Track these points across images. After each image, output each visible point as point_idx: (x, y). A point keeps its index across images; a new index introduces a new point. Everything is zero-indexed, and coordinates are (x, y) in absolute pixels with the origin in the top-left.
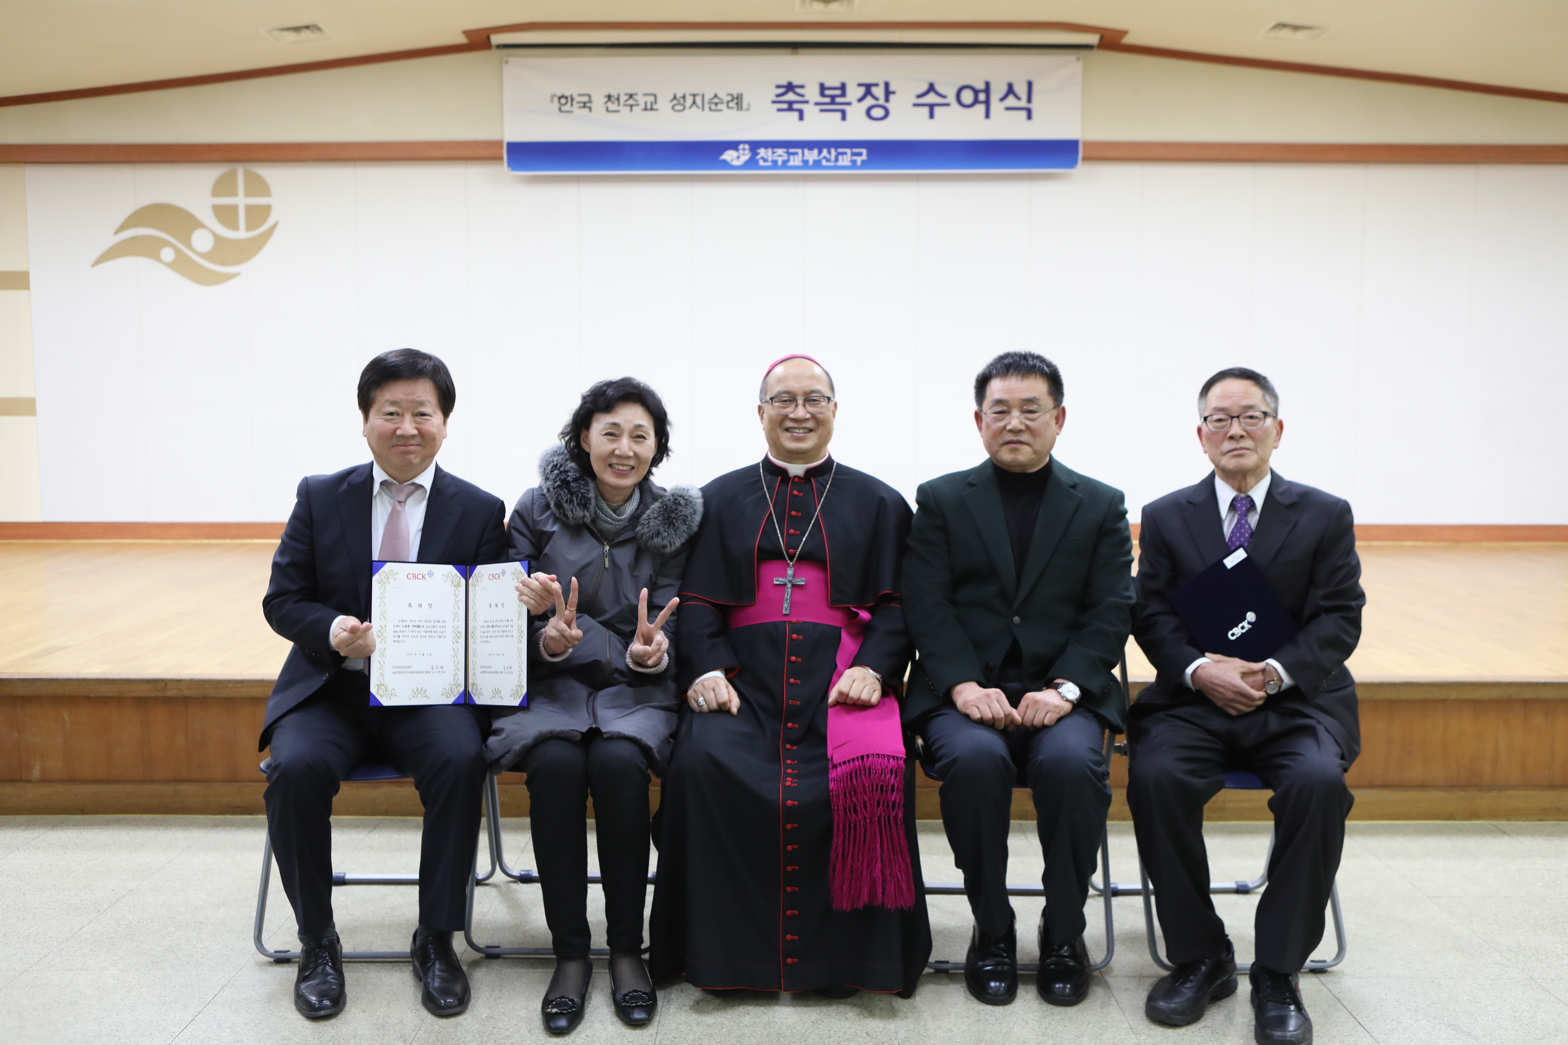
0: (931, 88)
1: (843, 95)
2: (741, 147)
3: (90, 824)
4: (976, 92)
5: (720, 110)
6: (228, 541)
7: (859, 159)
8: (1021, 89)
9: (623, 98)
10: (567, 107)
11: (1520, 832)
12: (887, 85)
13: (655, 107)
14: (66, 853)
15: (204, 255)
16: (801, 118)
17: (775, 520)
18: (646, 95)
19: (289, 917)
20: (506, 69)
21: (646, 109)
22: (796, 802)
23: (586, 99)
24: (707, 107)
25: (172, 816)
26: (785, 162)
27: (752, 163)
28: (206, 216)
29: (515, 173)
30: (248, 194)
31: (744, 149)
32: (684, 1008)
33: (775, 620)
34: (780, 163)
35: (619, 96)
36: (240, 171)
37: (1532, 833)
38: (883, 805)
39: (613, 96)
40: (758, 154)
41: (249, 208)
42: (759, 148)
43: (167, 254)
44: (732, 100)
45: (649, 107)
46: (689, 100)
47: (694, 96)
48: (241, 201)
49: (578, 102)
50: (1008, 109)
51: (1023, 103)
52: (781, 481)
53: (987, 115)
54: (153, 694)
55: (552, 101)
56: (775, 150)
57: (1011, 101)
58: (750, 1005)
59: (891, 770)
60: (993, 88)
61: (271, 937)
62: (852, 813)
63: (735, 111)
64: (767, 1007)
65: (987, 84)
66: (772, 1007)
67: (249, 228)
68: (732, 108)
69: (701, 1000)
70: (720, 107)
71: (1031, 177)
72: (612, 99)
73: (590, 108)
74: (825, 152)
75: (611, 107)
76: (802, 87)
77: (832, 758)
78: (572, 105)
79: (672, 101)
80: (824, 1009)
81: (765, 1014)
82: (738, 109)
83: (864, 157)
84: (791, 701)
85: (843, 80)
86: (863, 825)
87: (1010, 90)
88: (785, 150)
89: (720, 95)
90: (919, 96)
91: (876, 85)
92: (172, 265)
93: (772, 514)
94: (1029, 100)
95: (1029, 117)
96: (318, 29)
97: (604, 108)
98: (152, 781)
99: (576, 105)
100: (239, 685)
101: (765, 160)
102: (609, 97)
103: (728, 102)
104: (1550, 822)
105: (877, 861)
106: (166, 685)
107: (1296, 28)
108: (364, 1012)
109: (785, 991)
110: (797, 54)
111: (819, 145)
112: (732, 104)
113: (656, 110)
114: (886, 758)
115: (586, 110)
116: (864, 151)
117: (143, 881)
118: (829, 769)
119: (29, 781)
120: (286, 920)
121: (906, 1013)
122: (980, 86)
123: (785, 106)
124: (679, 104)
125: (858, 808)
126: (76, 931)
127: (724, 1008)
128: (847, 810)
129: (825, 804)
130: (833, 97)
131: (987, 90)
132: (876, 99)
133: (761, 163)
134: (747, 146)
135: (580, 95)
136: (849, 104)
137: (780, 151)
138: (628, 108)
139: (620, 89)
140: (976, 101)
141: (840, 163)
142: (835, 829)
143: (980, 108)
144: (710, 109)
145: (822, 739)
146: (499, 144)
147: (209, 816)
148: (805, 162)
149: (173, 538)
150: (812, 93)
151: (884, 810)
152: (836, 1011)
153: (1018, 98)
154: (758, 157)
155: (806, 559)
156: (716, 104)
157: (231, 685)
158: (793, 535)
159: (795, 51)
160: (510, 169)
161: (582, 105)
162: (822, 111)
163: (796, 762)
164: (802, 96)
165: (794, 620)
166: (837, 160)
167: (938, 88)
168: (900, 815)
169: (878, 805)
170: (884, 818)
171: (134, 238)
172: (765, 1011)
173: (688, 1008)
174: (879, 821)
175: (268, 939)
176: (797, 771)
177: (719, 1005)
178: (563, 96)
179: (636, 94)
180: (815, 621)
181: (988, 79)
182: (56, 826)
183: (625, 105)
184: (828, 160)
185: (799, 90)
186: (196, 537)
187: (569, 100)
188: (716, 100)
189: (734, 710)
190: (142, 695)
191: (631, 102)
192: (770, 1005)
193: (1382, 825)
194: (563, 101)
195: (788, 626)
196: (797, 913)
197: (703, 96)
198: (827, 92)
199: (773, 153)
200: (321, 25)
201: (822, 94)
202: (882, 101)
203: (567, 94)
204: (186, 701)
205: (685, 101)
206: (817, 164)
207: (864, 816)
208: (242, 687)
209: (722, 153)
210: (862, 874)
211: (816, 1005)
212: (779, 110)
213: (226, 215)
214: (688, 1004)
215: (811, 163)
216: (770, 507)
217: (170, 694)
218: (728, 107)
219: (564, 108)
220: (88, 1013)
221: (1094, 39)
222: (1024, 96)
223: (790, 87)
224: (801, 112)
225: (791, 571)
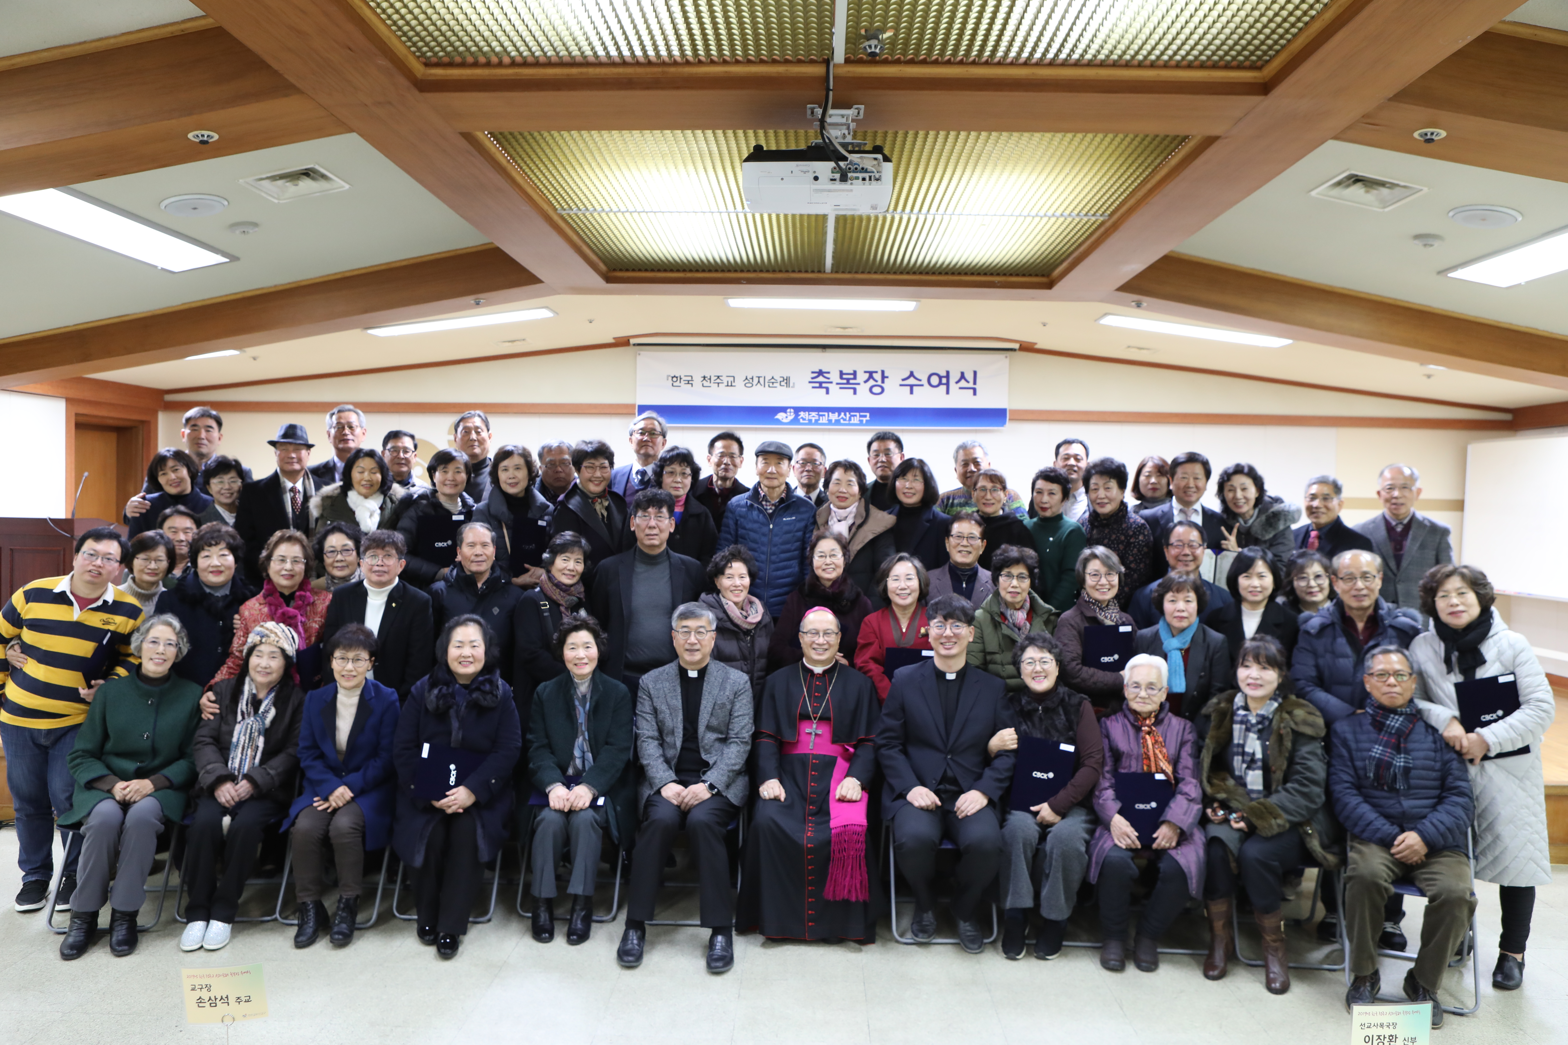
0: (912, 374)
1: (855, 378)
2: (788, 410)
4: (940, 378)
5: (776, 387)
7: (864, 419)
8: (969, 376)
9: (713, 378)
10: (677, 384)
12: (883, 372)
13: (733, 384)
16: (827, 393)
17: (807, 700)
18: (728, 377)
20: (638, 358)
21: (728, 386)
22: (813, 845)
23: (689, 379)
24: (767, 385)
26: (816, 421)
27: (795, 421)
31: (790, 412)
33: (806, 753)
34: (813, 421)
35: (710, 377)
39: (707, 377)
40: (800, 415)
42: (800, 411)
44: (783, 381)
45: (730, 384)
46: (756, 380)
47: (759, 378)
49: (685, 381)
50: (961, 388)
51: (971, 385)
52: (809, 676)
53: (948, 392)
55: (668, 379)
56: (811, 413)
57: (963, 383)
59: (859, 832)
60: (951, 375)
62: (838, 853)
63: (785, 387)
65: (948, 372)
68: (783, 386)
70: (775, 385)
72: (706, 379)
73: (692, 384)
74: (842, 415)
75: (706, 384)
76: (828, 373)
77: (832, 825)
78: (680, 382)
79: (744, 381)
82: (787, 387)
83: (868, 418)
85: (855, 369)
86: (844, 859)
87: (963, 376)
88: (817, 413)
89: (775, 378)
90: (904, 380)
91: (876, 372)
93: (806, 696)
94: (975, 383)
95: (975, 394)
97: (701, 384)
99: (683, 383)
101: (804, 419)
102: (704, 378)
103: (781, 382)
109: (808, 939)
110: (825, 352)
111: (839, 410)
112: (783, 383)
113: (735, 386)
114: (857, 827)
115: (690, 385)
116: (868, 414)
118: (831, 830)
122: (944, 374)
123: (817, 385)
124: (749, 383)
125: (841, 851)
128: (836, 851)
129: (828, 846)
130: (848, 380)
131: (947, 376)
132: (876, 381)
133: (801, 421)
134: (792, 410)
135: (686, 376)
136: (859, 384)
137: (814, 414)
138: (716, 385)
139: (712, 373)
140: (940, 383)
141: (852, 422)
142: (832, 857)
144: (769, 386)
145: (827, 816)
146: (633, 406)
148: (830, 421)
150: (835, 377)
151: (854, 852)
153: (968, 382)
154: (800, 417)
155: (822, 720)
156: (773, 383)
158: (816, 707)
159: (824, 350)
161: (687, 382)
162: (841, 388)
164: (828, 379)
165: (815, 753)
166: (850, 420)
167: (915, 374)
168: (863, 855)
169: (852, 850)
174: (852, 857)
176: (814, 829)
178: (674, 377)
179: (722, 376)
180: (824, 753)
181: (948, 369)
183: (714, 383)
184: (845, 420)
185: (826, 375)
187: (679, 379)
188: (773, 381)
189: (782, 801)
191: (718, 381)
194: (675, 379)
195: (812, 756)
196: (813, 900)
197: (765, 378)
198: (845, 377)
199: (809, 415)
201: (841, 378)
202: (879, 383)
203: (677, 376)
205: (753, 381)
207: (845, 855)
209: (776, 414)
212: (814, 387)
215: (833, 421)
216: (803, 686)
218: (781, 385)
219: (675, 384)
221: (1017, 346)
222: (971, 381)
223: (821, 373)
224: (827, 389)
225: (814, 726)
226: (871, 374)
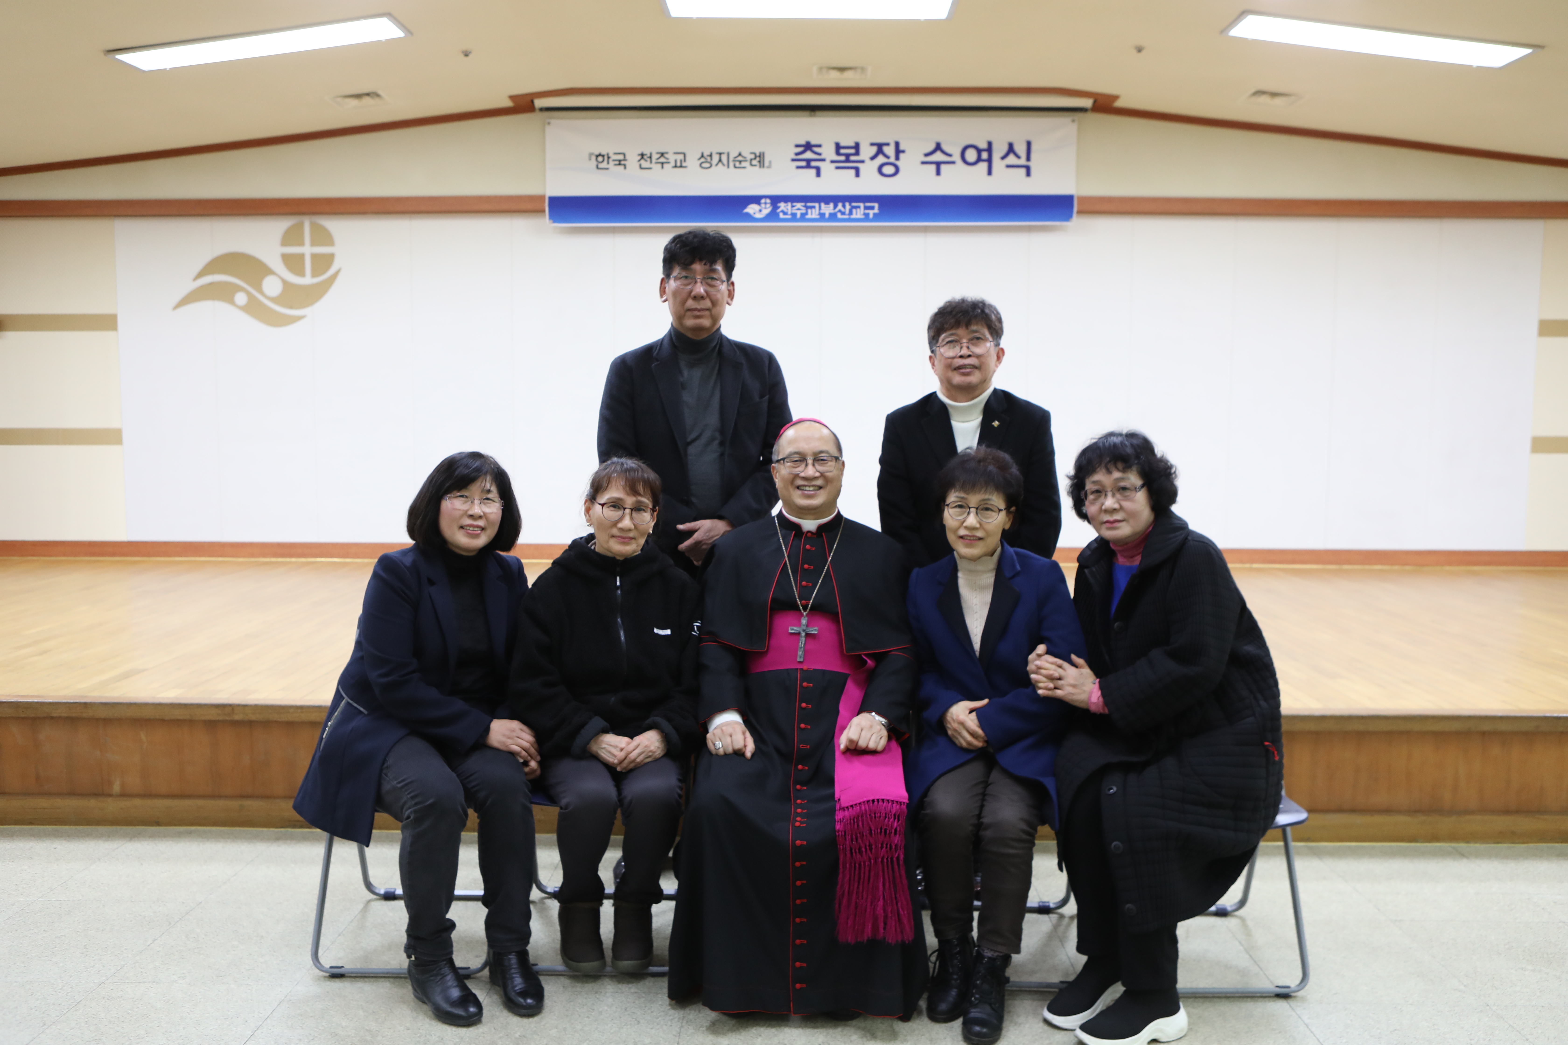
0: (938, 147)
1: (857, 153)
2: (763, 201)
3: (165, 836)
4: (979, 151)
5: (744, 168)
6: (294, 560)
7: (871, 213)
8: (1021, 149)
9: (655, 157)
10: (604, 165)
11: (1478, 855)
12: (897, 144)
13: (684, 164)
14: (142, 864)
15: (273, 300)
16: (818, 174)
17: (790, 571)
18: (675, 153)
19: (342, 932)
20: (548, 129)
21: (676, 167)
22: (805, 842)
23: (621, 157)
24: (731, 164)
25: (238, 829)
26: (803, 215)
27: (773, 216)
28: (276, 264)
29: (556, 225)
30: (314, 243)
31: (766, 203)
32: (701, 1029)
33: (787, 668)
34: (798, 216)
35: (651, 154)
36: (307, 223)
37: (1489, 856)
38: (886, 847)
39: (646, 155)
40: (779, 207)
41: (314, 256)
42: (780, 202)
43: (241, 298)
44: (755, 159)
45: (678, 164)
46: (716, 158)
47: (720, 154)
48: (307, 250)
49: (614, 160)
50: (1008, 166)
51: (1023, 161)
52: (795, 535)
53: (990, 172)
54: (221, 718)
55: (590, 159)
56: (794, 204)
57: (1011, 160)
58: (762, 1026)
59: (895, 815)
60: (995, 147)
61: (325, 952)
62: (858, 854)
63: (757, 168)
64: (778, 1028)
65: (990, 144)
66: (782, 1028)
67: (314, 275)
68: (755, 165)
69: (717, 1021)
70: (743, 164)
71: (1030, 229)
72: (645, 157)
73: (625, 165)
74: (840, 206)
75: (644, 164)
76: (819, 146)
77: (839, 800)
78: (608, 163)
79: (699, 159)
80: (831, 1031)
81: (775, 1035)
82: (760, 167)
83: (876, 211)
84: (802, 745)
85: (857, 140)
86: (868, 865)
87: (1011, 149)
88: (803, 204)
89: (743, 154)
90: (927, 155)
91: (888, 144)
92: (245, 309)
93: (787, 566)
94: (1028, 158)
95: (1028, 174)
96: (378, 95)
97: (637, 165)
98: (220, 797)
99: (612, 163)
100: (299, 711)
101: (785, 213)
102: (642, 155)
103: (751, 160)
104: (1506, 845)
105: (880, 898)
106: (233, 709)
107: (1274, 95)
108: (409, 1029)
109: (795, 1014)
110: (815, 116)
111: (835, 200)
112: (754, 162)
113: (686, 167)
114: (890, 803)
115: (622, 167)
116: (876, 205)
117: (211, 894)
118: (835, 811)
119: (110, 795)
120: (339, 935)
121: (906, 1036)
122: (983, 145)
123: (804, 164)
124: (706, 162)
125: (863, 850)
126: (149, 943)
127: (738, 1029)
128: (853, 851)
129: (831, 843)
130: (848, 156)
131: (989, 149)
132: (888, 157)
133: (781, 216)
134: (768, 201)
135: (615, 154)
136: (862, 162)
137: (799, 205)
138: (660, 165)
139: (652, 148)
141: (854, 216)
142: (841, 867)
143: (983, 166)
144: (735, 167)
145: (831, 782)
146: (542, 198)
147: (272, 829)
148: (822, 215)
149: (244, 557)
150: (829, 152)
151: (887, 852)
152: (841, 1033)
153: (1018, 157)
154: (779, 210)
155: (818, 610)
156: (740, 162)
157: (292, 710)
158: (805, 587)
159: (813, 113)
160: (551, 221)
161: (617, 163)
162: (837, 168)
163: (806, 801)
164: (819, 154)
165: (805, 668)
166: (851, 213)
167: (944, 147)
168: (902, 857)
169: (882, 847)
170: (887, 859)
171: (211, 284)
172: (776, 1033)
173: (705, 1029)
174: (882, 861)
175: (323, 954)
176: (806, 811)
177: (734, 1026)
178: (600, 155)
179: (667, 153)
180: (824, 668)
181: (990, 139)
182: (134, 837)
183: (657, 163)
184: (843, 213)
185: (816, 149)
186: (265, 556)
187: (606, 158)
188: (740, 158)
189: (748, 754)
190: (212, 718)
191: (662, 160)
192: (780, 1026)
193: (1349, 847)
194: (600, 159)
195: (800, 674)
196: (805, 942)
197: (728, 154)
198: (842, 151)
199: (793, 206)
200: (380, 92)
201: (838, 153)
202: (892, 160)
203: (603, 153)
204: (251, 724)
205: (711, 159)
206: (833, 217)
207: (869, 857)
208: (302, 712)
209: (745, 207)
210: (866, 911)
211: (822, 1027)
212: (798, 167)
213: (294, 263)
214: (705, 1025)
215: (827, 216)
216: (785, 557)
217: (237, 717)
218: (751, 165)
219: (601, 166)
220: (158, 1026)
221: (1088, 103)
222: (1023, 155)
223: (808, 146)
224: (818, 169)
225: (804, 621)
226: (880, 148)
